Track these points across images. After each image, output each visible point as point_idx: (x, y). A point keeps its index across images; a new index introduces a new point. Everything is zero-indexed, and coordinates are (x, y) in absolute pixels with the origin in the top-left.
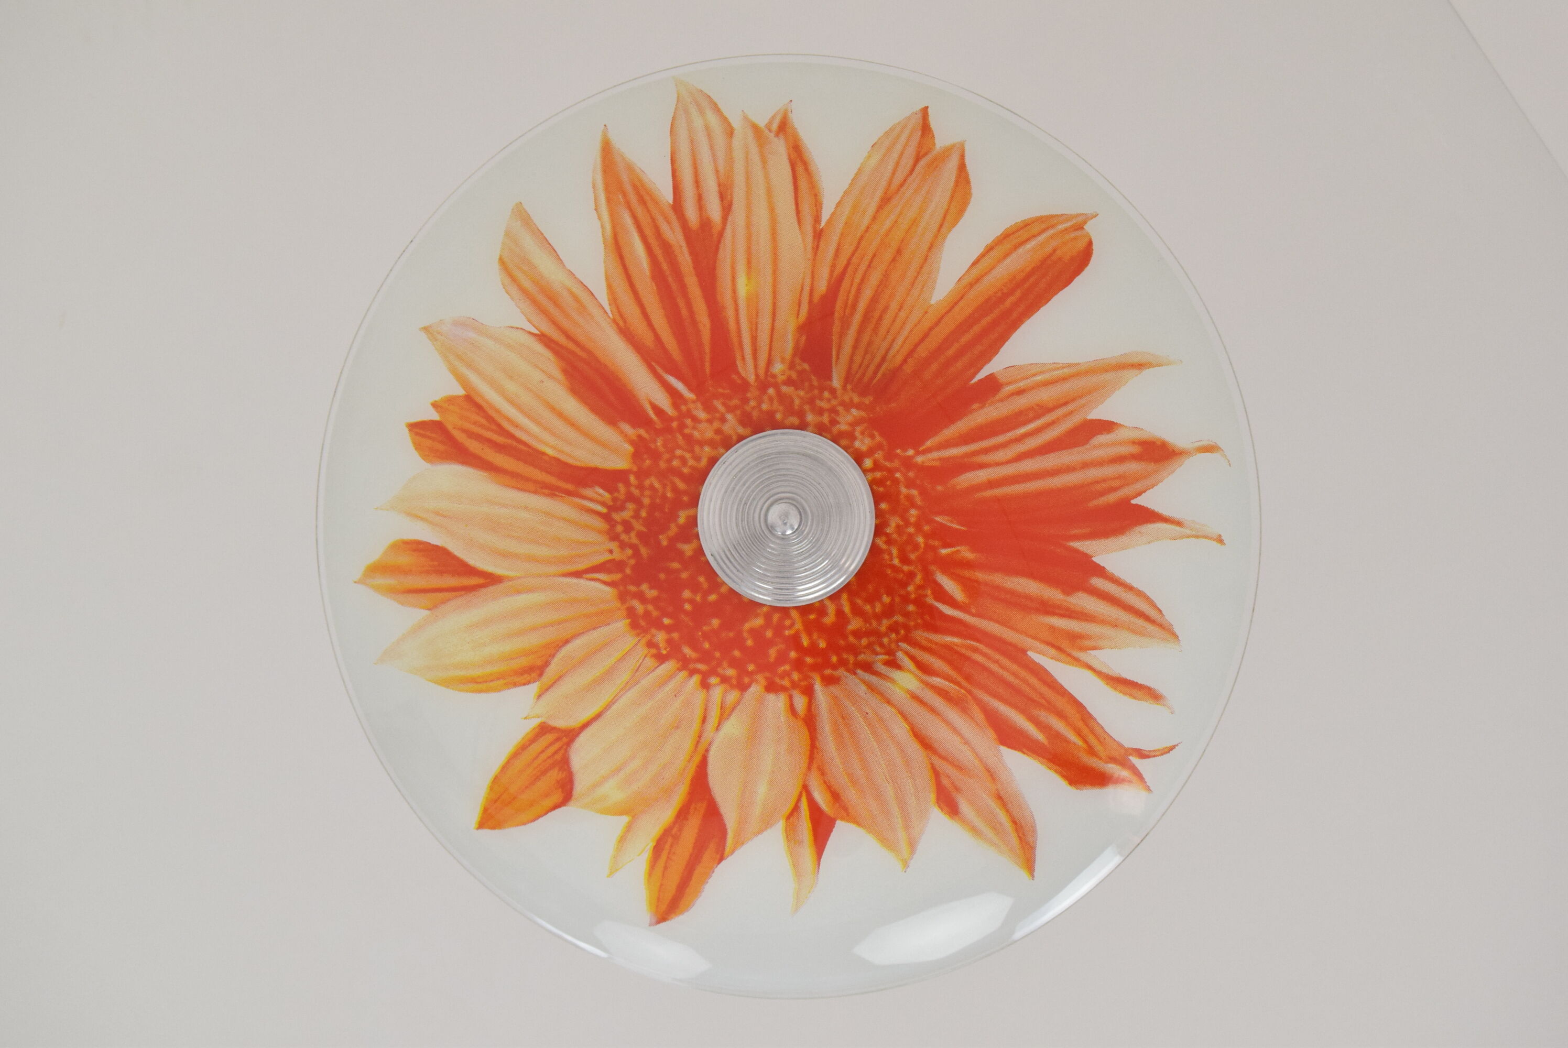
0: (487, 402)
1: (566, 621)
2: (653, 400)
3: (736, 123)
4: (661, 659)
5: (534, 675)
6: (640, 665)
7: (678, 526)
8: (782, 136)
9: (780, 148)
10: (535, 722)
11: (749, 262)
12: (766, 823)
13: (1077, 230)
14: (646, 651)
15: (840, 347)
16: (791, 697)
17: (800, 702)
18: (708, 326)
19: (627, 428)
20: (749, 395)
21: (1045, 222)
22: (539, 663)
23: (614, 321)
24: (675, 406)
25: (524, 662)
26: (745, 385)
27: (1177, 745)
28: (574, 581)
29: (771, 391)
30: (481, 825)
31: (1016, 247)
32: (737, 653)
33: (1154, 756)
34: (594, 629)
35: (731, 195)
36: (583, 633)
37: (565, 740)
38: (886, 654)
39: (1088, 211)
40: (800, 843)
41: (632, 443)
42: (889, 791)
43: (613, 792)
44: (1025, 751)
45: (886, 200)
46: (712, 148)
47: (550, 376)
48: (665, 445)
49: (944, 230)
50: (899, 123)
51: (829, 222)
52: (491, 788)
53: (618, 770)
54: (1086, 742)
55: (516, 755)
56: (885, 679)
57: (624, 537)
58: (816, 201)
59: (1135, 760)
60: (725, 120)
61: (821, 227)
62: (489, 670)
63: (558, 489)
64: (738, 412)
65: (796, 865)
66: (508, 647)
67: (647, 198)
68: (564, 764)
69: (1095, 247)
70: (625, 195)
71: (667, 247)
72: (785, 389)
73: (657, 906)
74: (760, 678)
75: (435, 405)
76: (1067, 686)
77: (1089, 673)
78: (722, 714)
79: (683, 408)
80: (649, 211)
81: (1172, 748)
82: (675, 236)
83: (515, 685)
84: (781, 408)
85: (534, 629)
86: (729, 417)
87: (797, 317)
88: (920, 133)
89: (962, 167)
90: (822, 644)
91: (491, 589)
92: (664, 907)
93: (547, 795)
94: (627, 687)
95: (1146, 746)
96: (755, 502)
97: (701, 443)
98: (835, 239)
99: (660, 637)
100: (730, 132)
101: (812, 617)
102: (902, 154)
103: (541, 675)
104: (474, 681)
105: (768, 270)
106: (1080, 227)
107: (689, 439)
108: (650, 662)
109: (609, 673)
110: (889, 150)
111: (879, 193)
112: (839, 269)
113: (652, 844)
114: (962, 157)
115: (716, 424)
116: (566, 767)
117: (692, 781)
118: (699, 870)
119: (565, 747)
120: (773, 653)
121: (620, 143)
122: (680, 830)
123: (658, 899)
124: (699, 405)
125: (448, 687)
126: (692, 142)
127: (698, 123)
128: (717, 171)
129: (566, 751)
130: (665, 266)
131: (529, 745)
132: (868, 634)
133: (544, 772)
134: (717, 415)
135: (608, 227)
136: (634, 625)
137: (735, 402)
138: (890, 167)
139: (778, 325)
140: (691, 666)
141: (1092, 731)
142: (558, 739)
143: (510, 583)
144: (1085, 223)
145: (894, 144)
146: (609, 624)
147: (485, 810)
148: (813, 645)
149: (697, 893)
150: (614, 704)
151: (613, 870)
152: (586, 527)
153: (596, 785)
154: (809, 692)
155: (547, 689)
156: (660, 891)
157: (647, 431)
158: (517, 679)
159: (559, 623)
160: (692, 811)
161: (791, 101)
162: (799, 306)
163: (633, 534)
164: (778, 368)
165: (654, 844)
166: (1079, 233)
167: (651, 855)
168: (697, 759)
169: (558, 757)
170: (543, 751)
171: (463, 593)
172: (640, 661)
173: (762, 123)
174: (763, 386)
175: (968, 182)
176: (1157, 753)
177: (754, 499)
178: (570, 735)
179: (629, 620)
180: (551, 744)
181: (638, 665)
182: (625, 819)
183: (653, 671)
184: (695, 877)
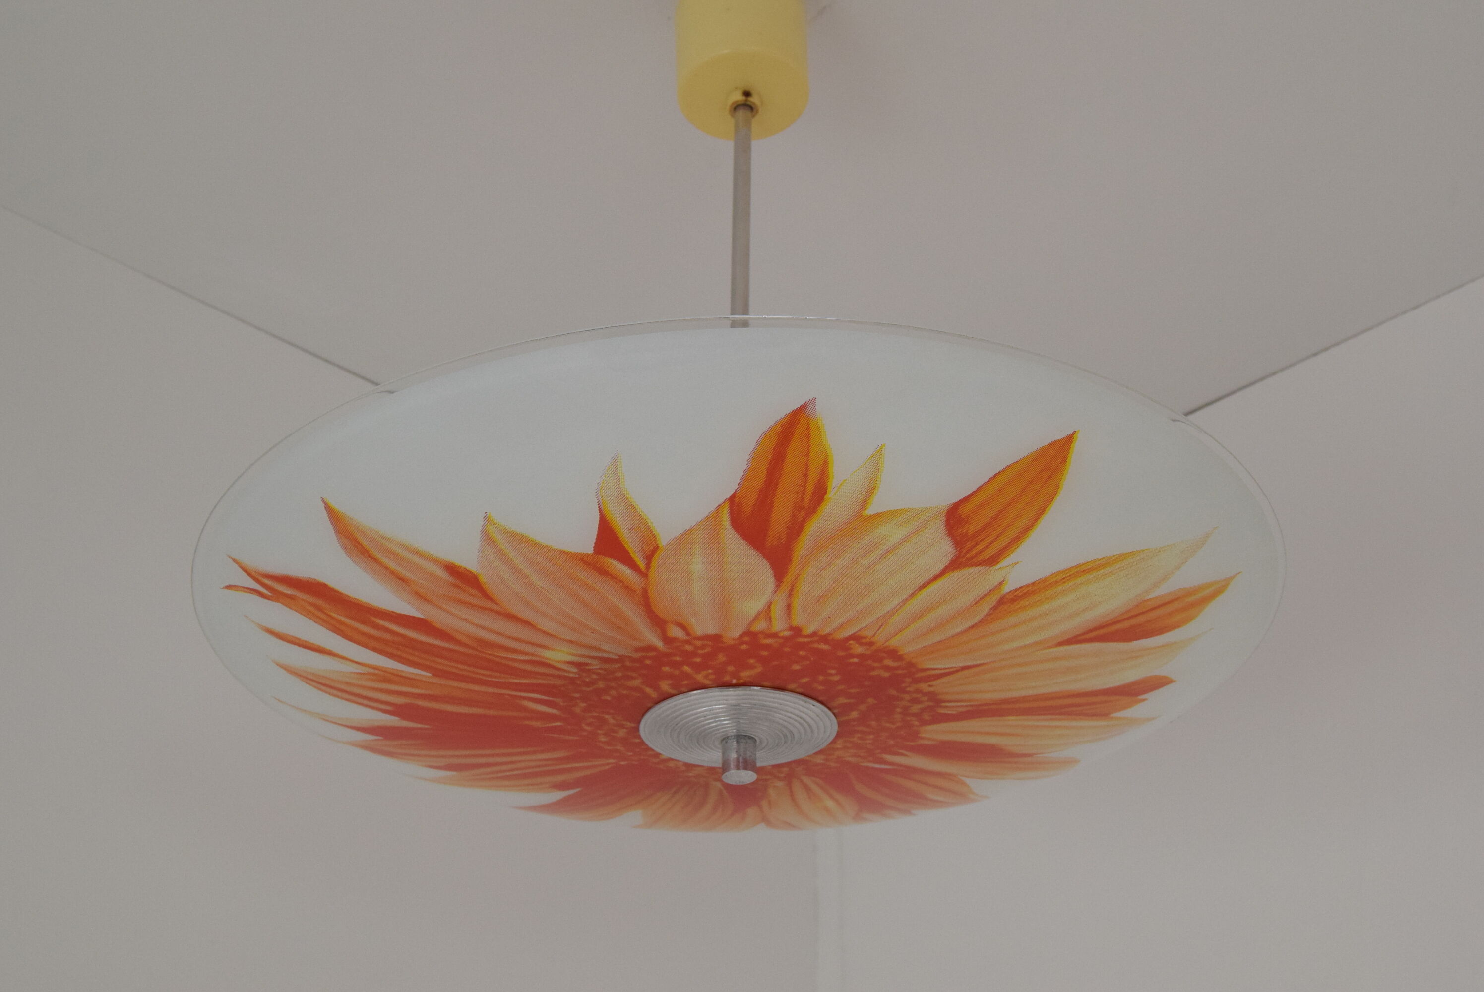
1: (976, 639)
4: (854, 638)
5: (1011, 597)
6: (878, 630)
10: (1004, 563)
12: (684, 540)
14: (875, 639)
16: (689, 635)
17: (675, 632)
22: (1005, 607)
27: (221, 590)
28: (969, 664)
30: (1069, 439)
36: (953, 636)
37: (963, 560)
38: (592, 670)
40: (631, 529)
42: (538, 581)
43: (892, 533)
52: (1058, 487)
53: (887, 552)
55: (1027, 530)
56: (583, 654)
59: (263, 589)
65: (631, 509)
66: (1045, 607)
68: (961, 540)
73: (808, 428)
74: (730, 642)
81: (229, 587)
83: (1033, 584)
85: (1014, 626)
90: (666, 668)
91: (1070, 637)
92: (799, 428)
93: (980, 506)
94: (892, 613)
99: (858, 649)
101: (684, 683)
103: (1001, 599)
104: (1087, 571)
108: (867, 632)
109: (916, 618)
113: (830, 494)
116: (958, 538)
117: (790, 561)
118: (760, 481)
119: (962, 554)
120: (722, 657)
122: (794, 517)
123: (808, 437)
129: (960, 552)
131: (1009, 544)
133: (986, 526)
136: (892, 652)
140: (816, 638)
141: (324, 621)
142: (972, 558)
143: (1047, 644)
146: (923, 647)
147: (1064, 460)
148: (676, 667)
149: (755, 457)
150: (905, 599)
151: (876, 460)
152: (963, 693)
153: (916, 532)
154: (667, 640)
155: (992, 591)
156: (809, 446)
158: (1031, 588)
159: (983, 637)
160: (784, 536)
163: (908, 698)
165: (825, 497)
167: (829, 484)
168: (789, 578)
169: (970, 544)
170: (991, 543)
178: (955, 565)
179: (899, 653)
180: (981, 552)
181: (881, 629)
182: (870, 511)
183: (861, 629)
184: (762, 475)
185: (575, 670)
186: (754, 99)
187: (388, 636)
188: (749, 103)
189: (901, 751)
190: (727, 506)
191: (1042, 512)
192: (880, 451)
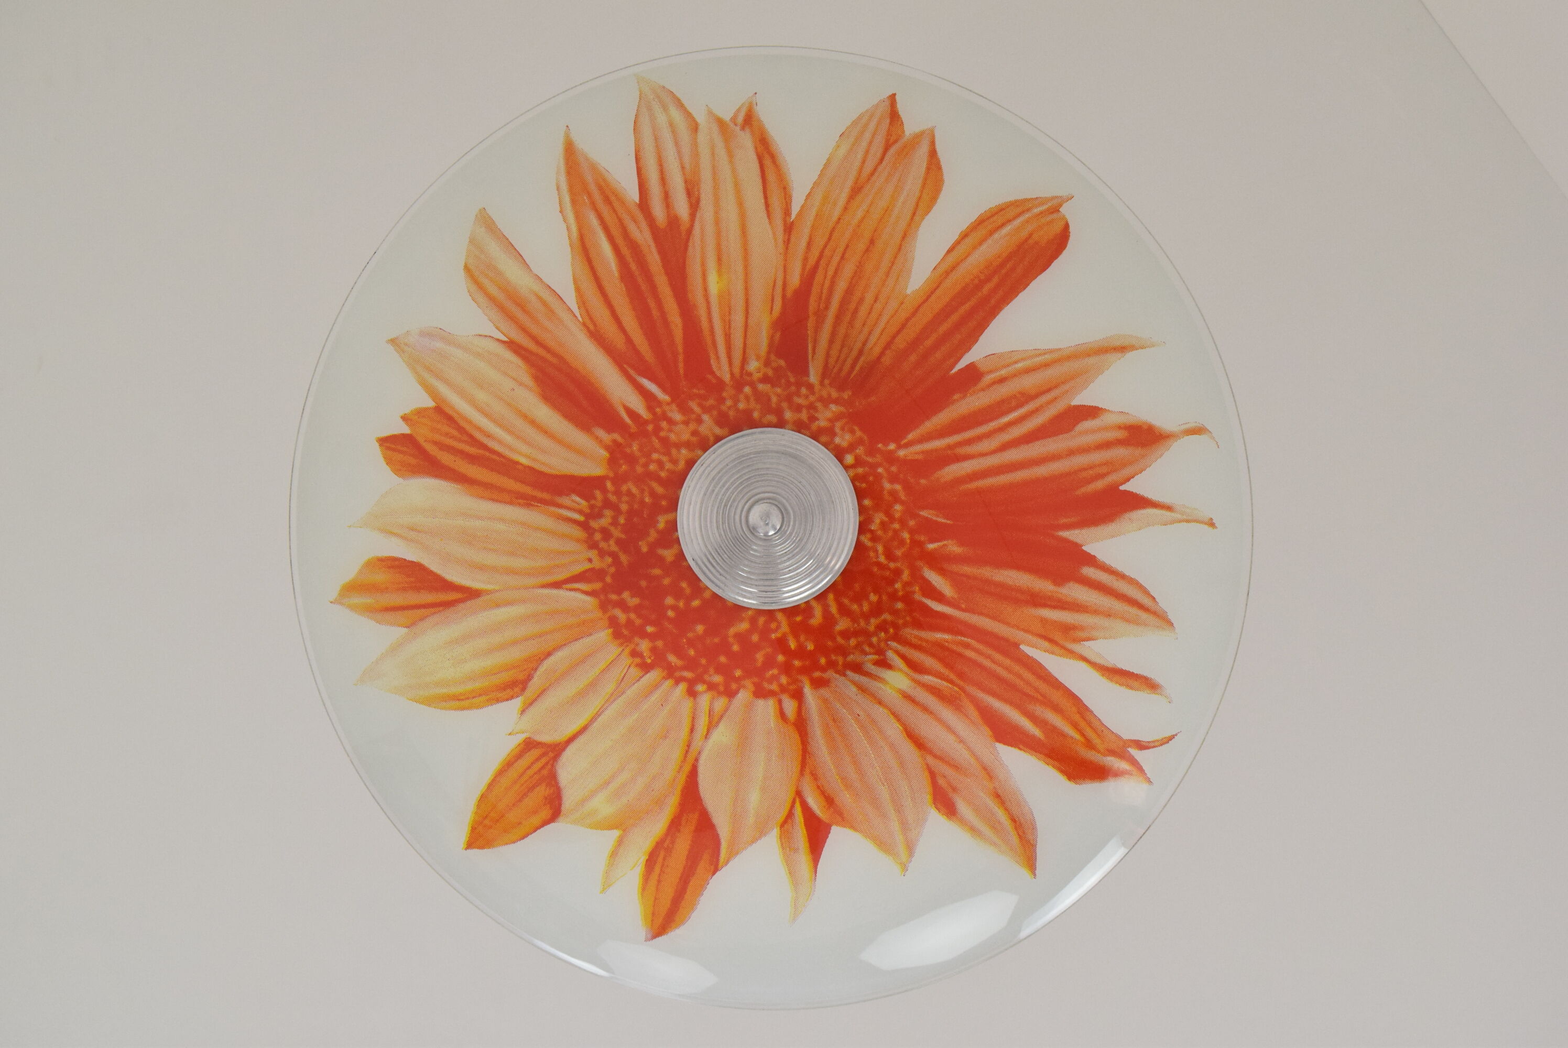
0: (459, 414)
1: (546, 633)
2: (628, 405)
3: (701, 118)
4: (646, 668)
5: (516, 690)
6: (625, 675)
7: (658, 532)
8: (747, 130)
9: (746, 141)
10: (520, 738)
11: (719, 259)
12: (761, 832)
13: (1052, 213)
14: (629, 661)
15: (815, 342)
16: (780, 702)
17: (790, 706)
18: (680, 325)
19: (601, 433)
20: (725, 394)
21: (1020, 206)
22: (521, 677)
23: (584, 324)
24: (650, 408)
25: (506, 677)
26: (721, 385)
27: (1176, 735)
28: (555, 592)
29: (747, 389)
30: (470, 845)
31: (991, 233)
32: (723, 659)
33: (1154, 747)
34: (576, 640)
35: (698, 190)
36: (565, 645)
37: (551, 755)
38: (875, 654)
39: (1063, 193)
40: (796, 850)
41: (607, 448)
42: (884, 793)
43: (603, 806)
44: (1021, 746)
45: (856, 190)
46: (677, 144)
47: (521, 384)
48: (641, 450)
49: (917, 218)
50: (867, 111)
51: (800, 214)
52: (478, 806)
53: (607, 783)
54: (1083, 735)
55: (501, 773)
56: (875, 680)
57: (603, 545)
58: (785, 194)
59: (1134, 752)
60: (688, 115)
61: (792, 220)
62: (470, 687)
63: (534, 498)
64: (715, 413)
65: (792, 873)
66: (488, 662)
67: (613, 198)
68: (552, 779)
69: (1071, 229)
70: (590, 196)
71: (634, 246)
72: (761, 387)
73: (652, 918)
74: (748, 683)
75: (405, 418)
76: (1062, 679)
77: (1084, 665)
78: (710, 722)
79: (658, 410)
80: (615, 211)
81: (1171, 738)
82: (642, 235)
83: (498, 700)
84: (758, 407)
85: (515, 643)
86: (706, 417)
87: (771, 313)
88: (888, 121)
89: (933, 153)
90: (810, 647)
91: (469, 603)
92: (659, 921)
93: (535, 812)
94: (612, 698)
95: (1145, 738)
96: (735, 504)
97: (678, 446)
98: (806, 231)
99: (644, 646)
100: (695, 127)
101: (799, 619)
102: (871, 143)
103: (524, 689)
104: (456, 698)
105: (740, 268)
106: (1056, 210)
107: (665, 441)
108: (635, 672)
109: (593, 685)
110: (858, 139)
111: (849, 183)
112: (812, 261)
113: (644, 858)
114: (933, 143)
115: (692, 426)
116: (553, 783)
117: (682, 791)
118: (693, 882)
119: (551, 762)
120: (760, 657)
121: (583, 144)
122: (673, 842)
123: (653, 914)
124: (674, 406)
125: (429, 705)
126: (656, 139)
127: (662, 119)
128: (683, 168)
129: (553, 766)
130: (633, 266)
131: (516, 761)
132: (856, 634)
133: (531, 789)
134: (693, 416)
135: (574, 229)
136: (617, 635)
137: (711, 402)
138: (860, 156)
139: (751, 322)
140: (677, 674)
141: (1089, 724)
142: (544, 755)
143: (489, 597)
144: (1061, 205)
145: (862, 133)
146: (591, 635)
147: (473, 829)
148: (801, 647)
149: (693, 906)
150: (599, 715)
151: (607, 885)
152: (563, 536)
153: (584, 801)
154: (798, 695)
155: (531, 704)
156: (654, 906)
157: (622, 437)
158: (500, 695)
159: (541, 635)
160: (683, 822)
161: (756, 93)
162: (773, 300)
163: (612, 542)
164: (753, 366)
165: (647, 858)
166: (1055, 216)
167: (644, 870)
168: (687, 768)
169: (545, 772)
170: (529, 768)
171: (441, 608)
172: (625, 671)
173: (727, 117)
174: (739, 385)
175: (939, 168)
176: (1157, 744)
177: (734, 501)
178: (556, 750)
179: (612, 630)
180: (537, 759)
181: (623, 675)
182: (616, 833)
183: (638, 680)
184: (690, 889)
190: (720, 864)
192: (604, 891)
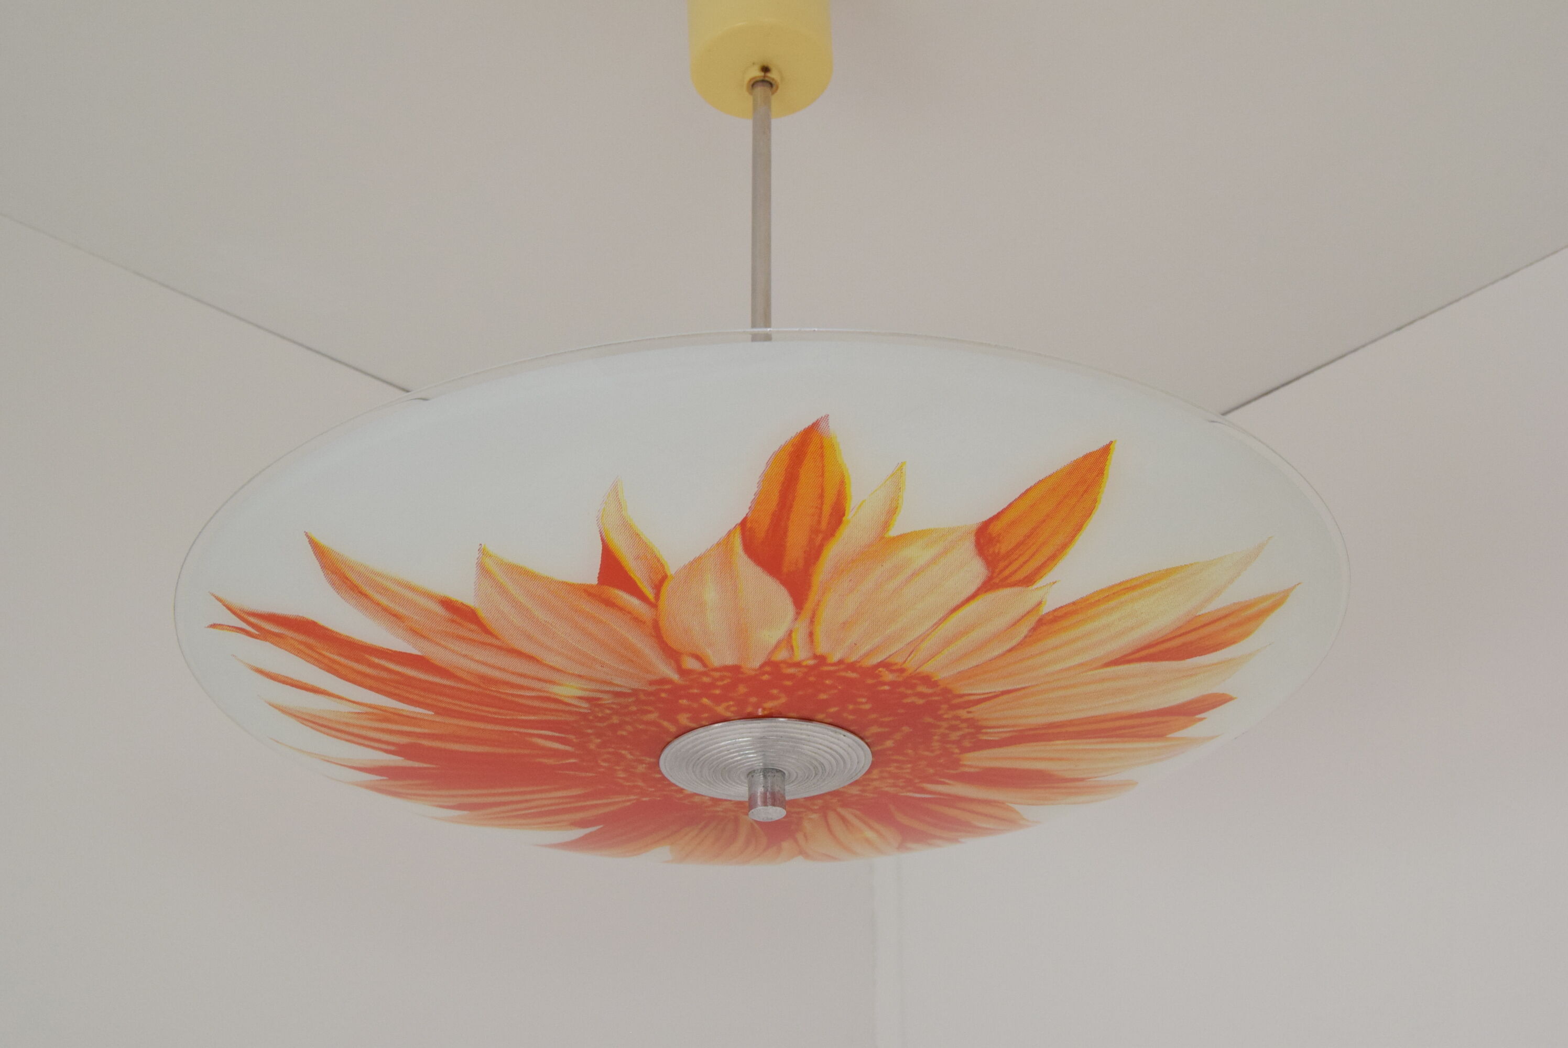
1: (1015, 662)
5: (1050, 618)
6: (909, 656)
12: (695, 567)
14: (906, 665)
17: (690, 664)
25: (1065, 623)
28: (1010, 688)
36: (991, 660)
37: (996, 580)
38: (602, 703)
40: (637, 558)
42: (540, 614)
43: (917, 554)
44: (389, 651)
52: (1095, 501)
53: (914, 574)
54: (319, 653)
55: (1064, 547)
56: (593, 689)
57: (956, 722)
59: (250, 628)
65: (636, 537)
66: (1089, 626)
68: (992, 560)
73: (822, 447)
74: (750, 672)
77: (352, 699)
78: (789, 642)
81: (214, 626)
83: (1074, 603)
90: (683, 701)
91: (1117, 657)
92: (813, 444)
93: (1012, 523)
94: (922, 638)
99: (889, 677)
103: (1040, 621)
104: (1133, 588)
108: (897, 659)
109: (948, 642)
113: (848, 516)
116: (990, 558)
117: (810, 587)
118: (772, 504)
119: (995, 574)
120: (743, 688)
122: (811, 540)
123: (822, 456)
129: (993, 572)
131: (1045, 562)
133: (1020, 544)
136: (926, 678)
140: (842, 666)
141: (316, 660)
142: (1006, 578)
146: (959, 672)
147: (1102, 473)
148: (694, 699)
149: (766, 478)
150: (936, 624)
151: (897, 478)
152: (1005, 718)
153: (943, 553)
154: (682, 672)
155: (1029, 613)
156: (823, 466)
158: (1072, 608)
159: (1023, 660)
160: (801, 561)
163: (945, 726)
165: (844, 519)
167: (847, 505)
168: (809, 605)
169: (1002, 564)
170: (1026, 562)
171: (1154, 643)
178: (988, 586)
179: (933, 680)
180: (1015, 571)
181: (912, 655)
182: (893, 532)
183: (890, 655)
184: (775, 498)
185: (585, 705)
186: (773, 75)
187: (384, 675)
188: (767, 79)
189: (942, 780)
190: (738, 531)
191: (1079, 528)
192: (900, 468)
